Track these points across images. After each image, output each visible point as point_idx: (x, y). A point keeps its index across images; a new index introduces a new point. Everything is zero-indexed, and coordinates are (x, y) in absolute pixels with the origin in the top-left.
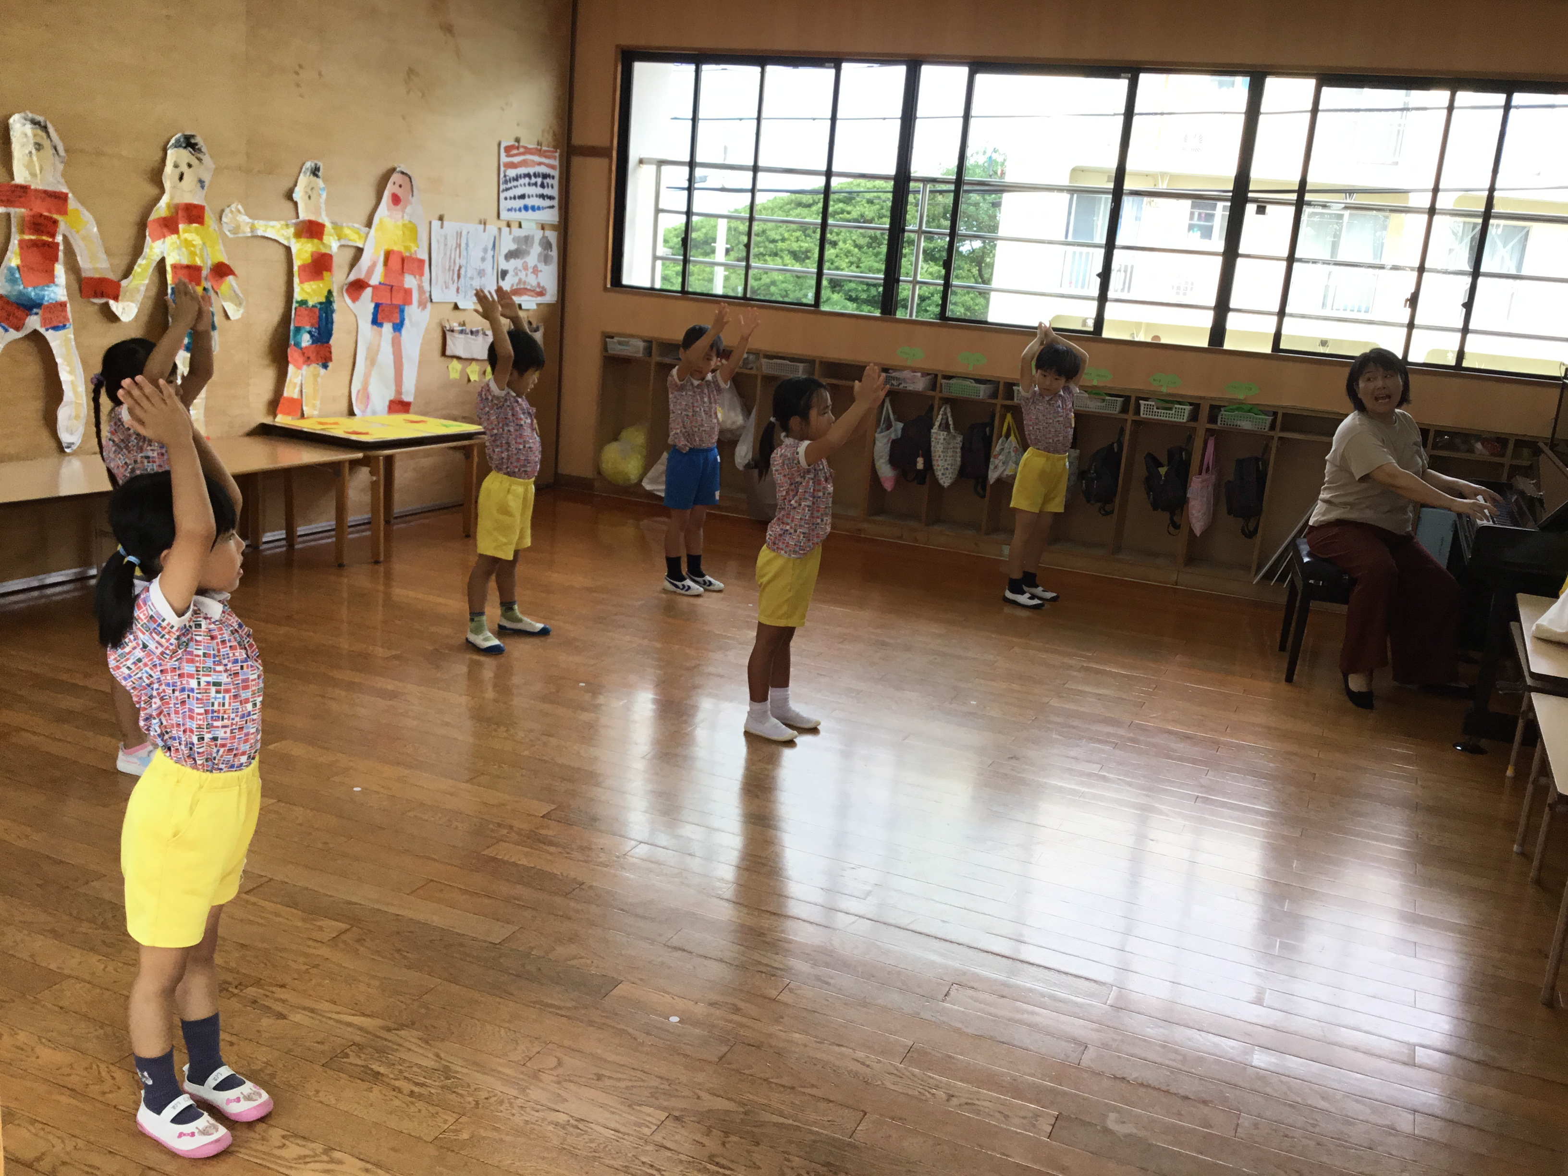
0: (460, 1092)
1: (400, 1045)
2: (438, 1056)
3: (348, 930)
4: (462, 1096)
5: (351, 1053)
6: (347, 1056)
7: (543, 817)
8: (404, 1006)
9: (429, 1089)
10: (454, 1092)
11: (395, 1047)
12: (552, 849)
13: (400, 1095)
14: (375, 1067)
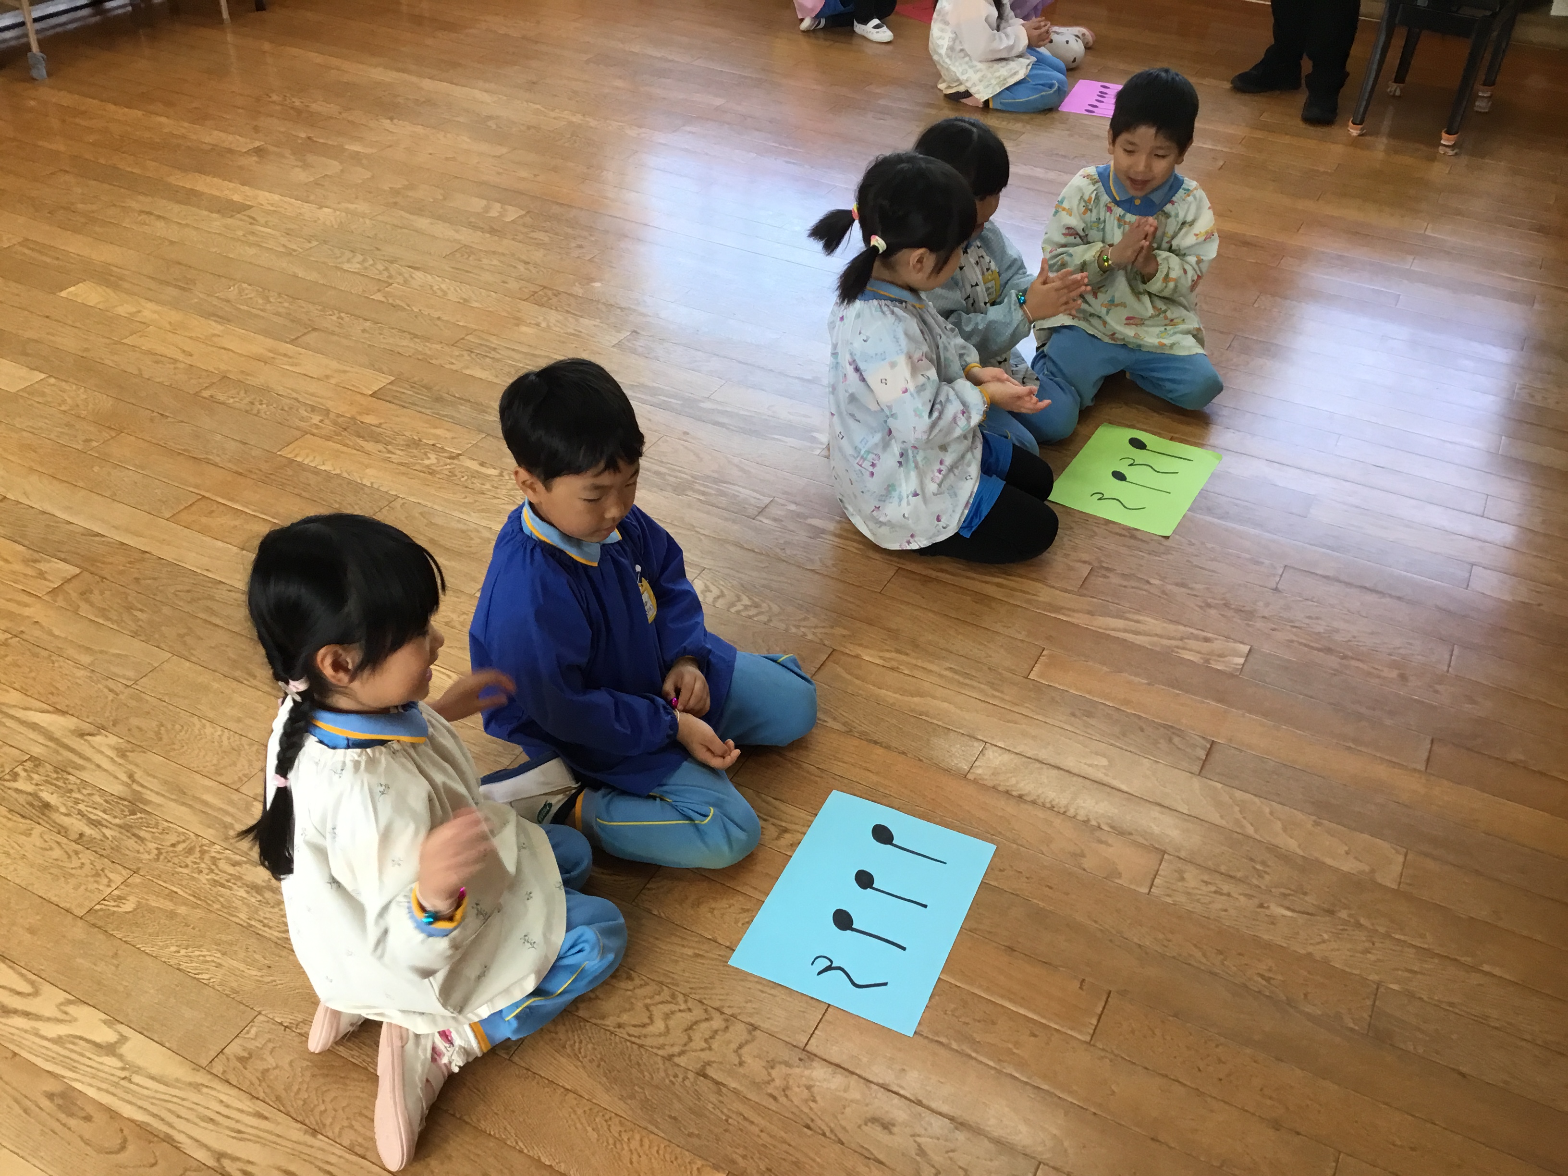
0: (142, 834)
1: (88, 759)
2: (131, 776)
3: (78, 575)
4: (142, 840)
5: (23, 774)
6: (15, 776)
7: (371, 395)
8: (111, 696)
9: (104, 830)
10: (134, 835)
11: (81, 762)
12: (369, 446)
13: (65, 840)
14: (46, 796)
